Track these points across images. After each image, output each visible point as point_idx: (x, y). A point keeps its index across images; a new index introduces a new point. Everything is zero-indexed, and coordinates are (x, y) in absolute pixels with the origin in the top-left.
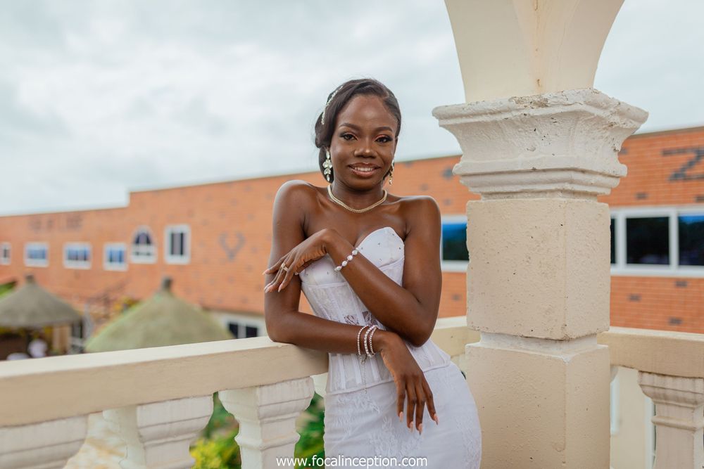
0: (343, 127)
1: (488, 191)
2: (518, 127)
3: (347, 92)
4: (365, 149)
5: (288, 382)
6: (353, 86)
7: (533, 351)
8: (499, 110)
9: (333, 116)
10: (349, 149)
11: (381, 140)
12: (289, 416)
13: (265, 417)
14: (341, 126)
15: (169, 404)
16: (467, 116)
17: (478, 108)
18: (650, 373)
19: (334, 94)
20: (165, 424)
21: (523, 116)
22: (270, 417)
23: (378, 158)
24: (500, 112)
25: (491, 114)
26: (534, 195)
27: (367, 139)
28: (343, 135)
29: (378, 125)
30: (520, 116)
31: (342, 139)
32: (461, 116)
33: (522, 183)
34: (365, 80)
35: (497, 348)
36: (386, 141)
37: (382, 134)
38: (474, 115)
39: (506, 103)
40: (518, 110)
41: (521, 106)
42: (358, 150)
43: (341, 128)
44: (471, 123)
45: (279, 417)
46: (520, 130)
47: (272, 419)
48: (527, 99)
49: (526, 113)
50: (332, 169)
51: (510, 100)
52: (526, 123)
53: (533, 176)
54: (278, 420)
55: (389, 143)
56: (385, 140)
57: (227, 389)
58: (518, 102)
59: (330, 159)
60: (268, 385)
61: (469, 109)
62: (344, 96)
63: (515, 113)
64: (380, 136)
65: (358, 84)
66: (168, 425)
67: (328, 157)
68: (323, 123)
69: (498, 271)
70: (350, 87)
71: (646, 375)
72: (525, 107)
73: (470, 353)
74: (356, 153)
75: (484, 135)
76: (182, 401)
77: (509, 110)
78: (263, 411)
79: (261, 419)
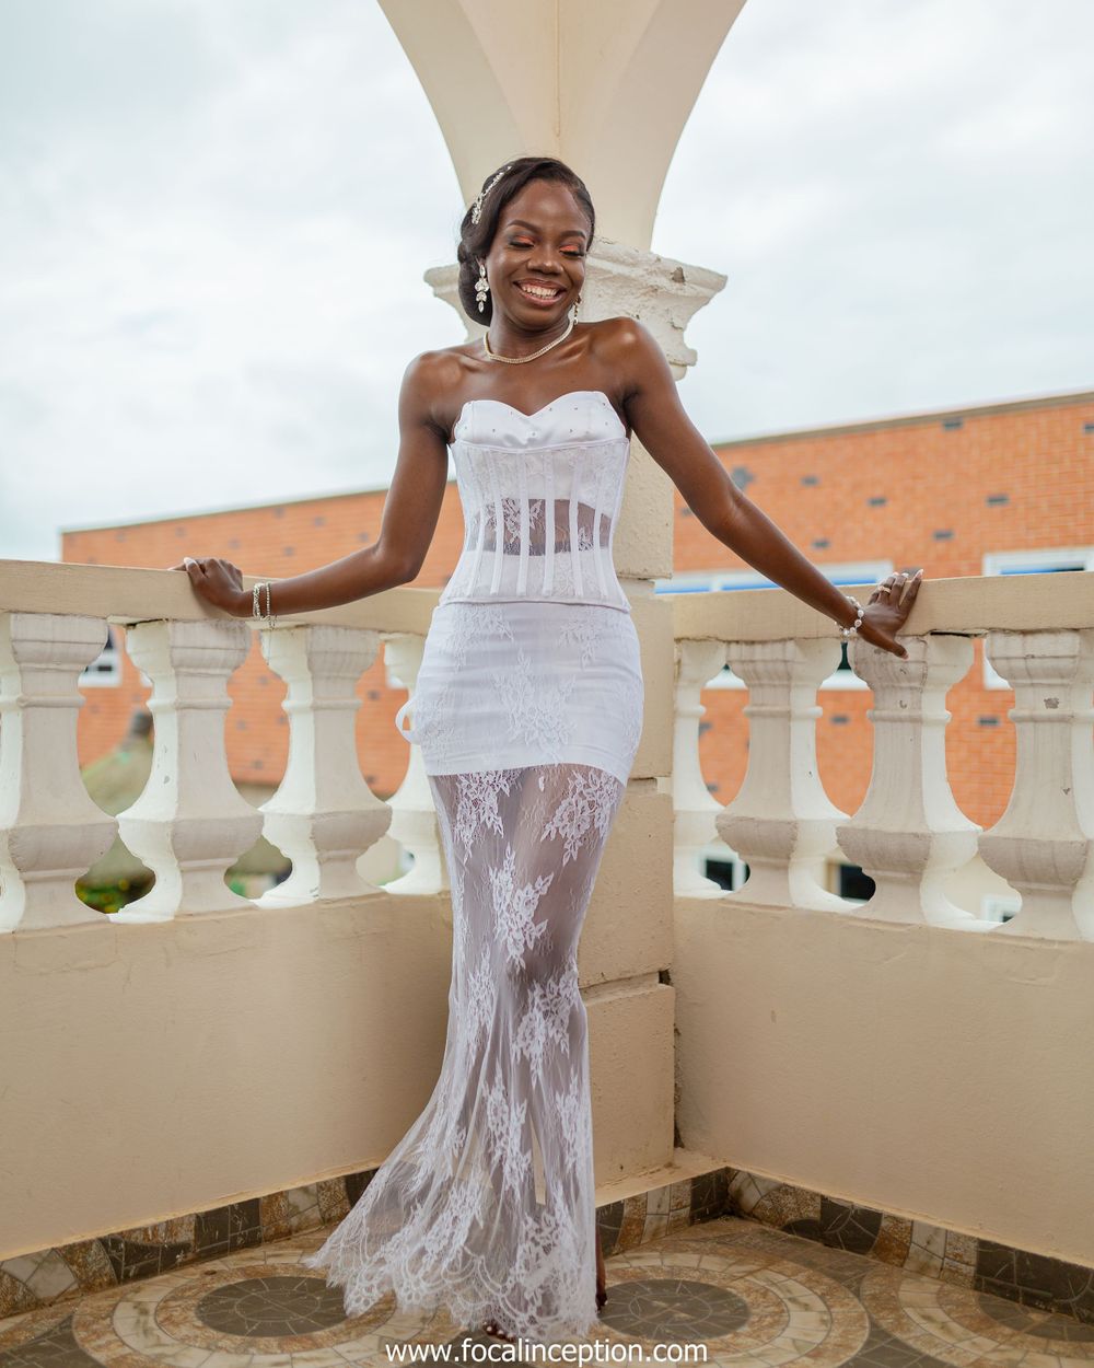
0: (512, 228)
4: (546, 259)
6: (526, 167)
10: (519, 258)
12: (218, 671)
13: (181, 665)
14: (510, 224)
18: (737, 642)
19: (498, 178)
22: (189, 666)
23: (565, 275)
27: (548, 247)
29: (563, 228)
34: (546, 159)
42: (536, 261)
43: (508, 229)
45: (203, 671)
47: (192, 670)
50: (488, 293)
54: (200, 675)
59: (486, 276)
60: (184, 621)
62: (513, 183)
65: (535, 164)
67: (483, 274)
68: (475, 220)
70: (522, 169)
71: (733, 646)
74: (530, 264)
76: (67, 618)
78: (178, 654)
79: (176, 667)
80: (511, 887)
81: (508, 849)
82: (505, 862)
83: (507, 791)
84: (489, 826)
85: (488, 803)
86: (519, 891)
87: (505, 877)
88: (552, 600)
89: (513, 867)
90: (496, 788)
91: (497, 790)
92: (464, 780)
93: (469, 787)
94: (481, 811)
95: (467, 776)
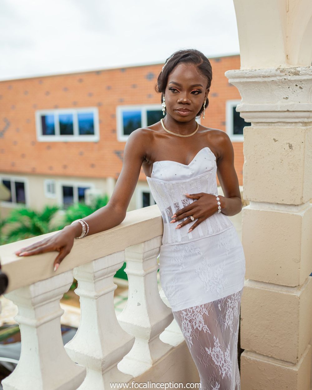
0: (171, 84)
1: (257, 121)
2: (279, 85)
3: (175, 60)
4: (184, 98)
5: (156, 238)
6: (179, 56)
7: (282, 211)
8: (269, 75)
9: (166, 76)
10: (175, 98)
11: (193, 93)
12: (155, 256)
14: (170, 83)
15: (107, 257)
16: (247, 77)
17: (255, 74)
20: (105, 268)
21: (283, 80)
23: (192, 104)
24: (269, 77)
25: (263, 77)
26: (284, 124)
28: (170, 89)
29: (192, 83)
30: (281, 80)
31: (170, 91)
32: (244, 77)
33: (279, 118)
35: (261, 210)
36: (198, 94)
37: (195, 89)
38: (252, 77)
39: (274, 72)
40: (281, 76)
41: (283, 74)
42: (180, 99)
43: (170, 85)
44: (250, 82)
45: (151, 257)
46: (280, 87)
48: (287, 70)
49: (285, 78)
51: (276, 70)
52: (284, 83)
53: (287, 114)
55: (200, 94)
56: (196, 93)
57: (131, 246)
58: (281, 72)
59: (165, 101)
60: (148, 241)
61: (250, 74)
62: (173, 63)
63: (278, 78)
64: (193, 90)
65: (182, 55)
66: (106, 269)
69: (263, 167)
70: (177, 58)
72: (286, 74)
73: (245, 213)
74: (178, 101)
75: (256, 88)
76: (112, 255)
77: (275, 76)
80: (222, 352)
81: (214, 337)
82: (215, 344)
83: (207, 313)
84: (200, 329)
85: (198, 320)
86: (225, 353)
87: (217, 349)
88: (214, 235)
89: (219, 345)
90: (202, 313)
91: (202, 314)
92: (183, 312)
93: (187, 315)
94: (194, 324)
95: (186, 310)
